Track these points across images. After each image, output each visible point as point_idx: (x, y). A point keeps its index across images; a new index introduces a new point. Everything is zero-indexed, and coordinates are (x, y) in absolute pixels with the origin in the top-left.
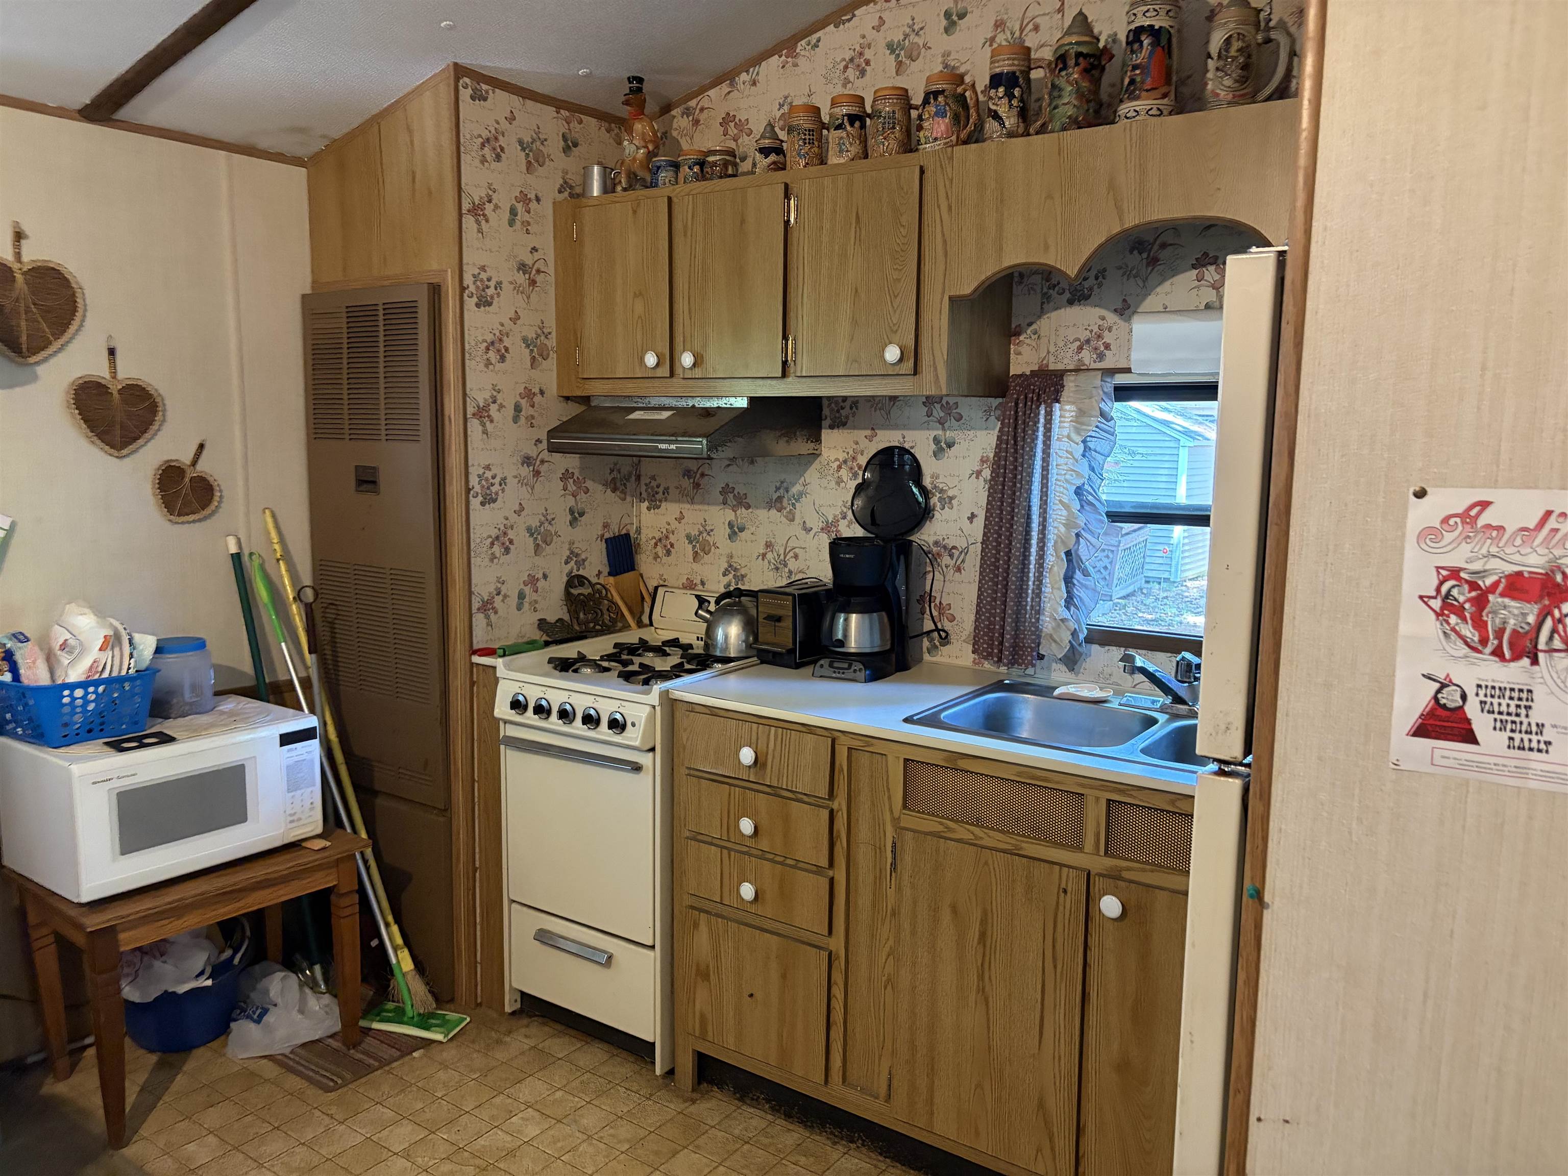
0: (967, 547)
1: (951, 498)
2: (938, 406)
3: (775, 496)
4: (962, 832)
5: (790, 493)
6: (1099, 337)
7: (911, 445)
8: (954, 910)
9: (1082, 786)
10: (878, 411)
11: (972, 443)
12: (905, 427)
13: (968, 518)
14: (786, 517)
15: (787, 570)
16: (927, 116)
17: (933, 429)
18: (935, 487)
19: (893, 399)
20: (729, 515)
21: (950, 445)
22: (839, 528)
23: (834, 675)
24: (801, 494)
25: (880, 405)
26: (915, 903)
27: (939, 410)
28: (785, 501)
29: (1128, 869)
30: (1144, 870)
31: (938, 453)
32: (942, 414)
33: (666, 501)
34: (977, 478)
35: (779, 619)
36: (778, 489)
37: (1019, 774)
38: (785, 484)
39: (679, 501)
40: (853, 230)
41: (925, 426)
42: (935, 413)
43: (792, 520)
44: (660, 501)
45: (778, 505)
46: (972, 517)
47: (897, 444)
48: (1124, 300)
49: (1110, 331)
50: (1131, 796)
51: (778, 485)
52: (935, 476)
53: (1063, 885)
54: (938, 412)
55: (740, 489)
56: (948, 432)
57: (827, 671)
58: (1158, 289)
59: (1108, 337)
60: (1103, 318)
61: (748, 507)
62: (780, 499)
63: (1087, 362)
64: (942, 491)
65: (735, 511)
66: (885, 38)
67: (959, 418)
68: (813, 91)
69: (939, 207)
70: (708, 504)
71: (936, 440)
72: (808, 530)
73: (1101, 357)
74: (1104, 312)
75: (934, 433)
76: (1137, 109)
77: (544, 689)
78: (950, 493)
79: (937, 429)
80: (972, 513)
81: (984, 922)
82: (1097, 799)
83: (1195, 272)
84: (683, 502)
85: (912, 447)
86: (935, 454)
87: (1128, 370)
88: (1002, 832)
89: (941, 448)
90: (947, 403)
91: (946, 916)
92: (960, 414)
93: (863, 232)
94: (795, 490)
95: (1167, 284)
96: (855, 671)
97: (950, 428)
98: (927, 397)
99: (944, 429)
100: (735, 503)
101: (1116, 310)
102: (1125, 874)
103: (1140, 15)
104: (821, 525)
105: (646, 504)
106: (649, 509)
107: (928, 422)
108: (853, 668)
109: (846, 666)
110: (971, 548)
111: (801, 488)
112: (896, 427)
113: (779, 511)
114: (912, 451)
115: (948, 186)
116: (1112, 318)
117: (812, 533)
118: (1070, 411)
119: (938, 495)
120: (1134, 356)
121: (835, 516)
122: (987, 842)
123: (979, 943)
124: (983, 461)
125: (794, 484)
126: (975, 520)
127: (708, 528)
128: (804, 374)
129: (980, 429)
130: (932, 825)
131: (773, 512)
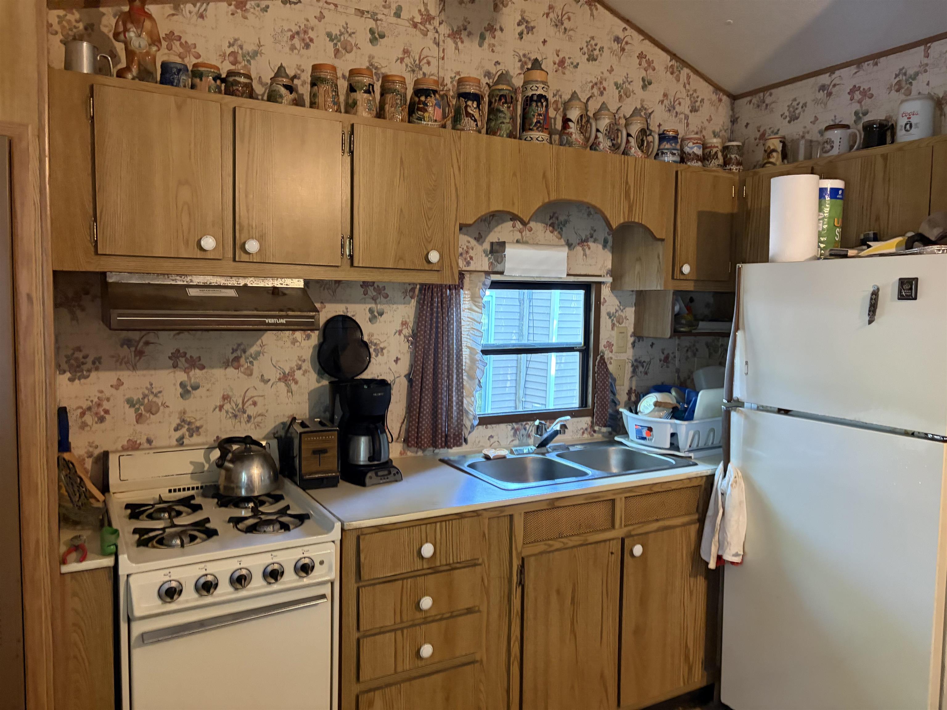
0: (395, 380)
1: (382, 349)
2: (372, 288)
3: (231, 357)
4: (557, 545)
5: (248, 353)
6: (467, 252)
7: (352, 314)
8: (558, 592)
9: (614, 494)
10: (326, 291)
11: (395, 313)
12: (347, 302)
13: (394, 361)
14: (244, 373)
15: (245, 416)
16: (431, 104)
17: (369, 303)
18: (371, 342)
19: (338, 282)
20: (181, 376)
21: (381, 314)
22: (295, 377)
23: (381, 481)
24: (258, 354)
25: (328, 286)
26: (536, 600)
27: (372, 290)
28: (242, 361)
29: (634, 529)
30: (640, 527)
31: (373, 319)
32: (375, 294)
33: (97, 369)
34: (400, 334)
35: (324, 451)
36: (234, 351)
37: (586, 499)
38: (242, 347)
39: (116, 369)
40: (399, 169)
41: (362, 301)
42: (369, 293)
43: (251, 374)
44: (89, 371)
45: (235, 364)
46: (397, 360)
47: (342, 313)
48: (479, 233)
49: (472, 249)
50: (635, 492)
51: (235, 347)
52: (372, 335)
53: (611, 550)
54: (371, 292)
55: (193, 353)
56: (379, 306)
57: (375, 480)
58: (496, 229)
59: (471, 253)
60: (469, 242)
61: (202, 368)
62: (237, 359)
63: (461, 266)
64: (376, 344)
65: (188, 373)
66: (325, 29)
67: (386, 296)
68: (262, 44)
69: (453, 166)
70: (155, 369)
71: (371, 311)
72: (266, 381)
73: (468, 264)
74: (470, 239)
75: (369, 306)
76: (532, 136)
77: (202, 565)
78: (382, 345)
79: (371, 303)
80: (397, 358)
81: (574, 591)
82: (621, 499)
83: (511, 223)
84: (122, 370)
85: (353, 316)
86: (370, 320)
87: (502, 273)
88: (578, 535)
89: (374, 317)
90: (378, 286)
91: (554, 599)
92: (387, 294)
93: (406, 171)
94: (253, 350)
95: (500, 227)
96: (394, 475)
97: (380, 303)
98: (364, 282)
99: (376, 303)
100: (187, 365)
101: (475, 239)
102: (633, 533)
103: (540, 88)
104: (278, 376)
105: (68, 375)
106: (71, 380)
107: (365, 299)
108: (392, 473)
109: (386, 472)
110: (397, 380)
111: (259, 349)
112: (340, 301)
113: (237, 368)
114: (354, 318)
115: (458, 155)
116: (473, 242)
117: (270, 383)
118: (468, 294)
119: (373, 347)
120: (507, 265)
121: (291, 368)
122: (571, 544)
123: (571, 603)
124: (404, 324)
125: (252, 346)
126: (399, 362)
127: (155, 391)
128: (361, 265)
129: (401, 303)
130: (541, 547)
131: (231, 371)
